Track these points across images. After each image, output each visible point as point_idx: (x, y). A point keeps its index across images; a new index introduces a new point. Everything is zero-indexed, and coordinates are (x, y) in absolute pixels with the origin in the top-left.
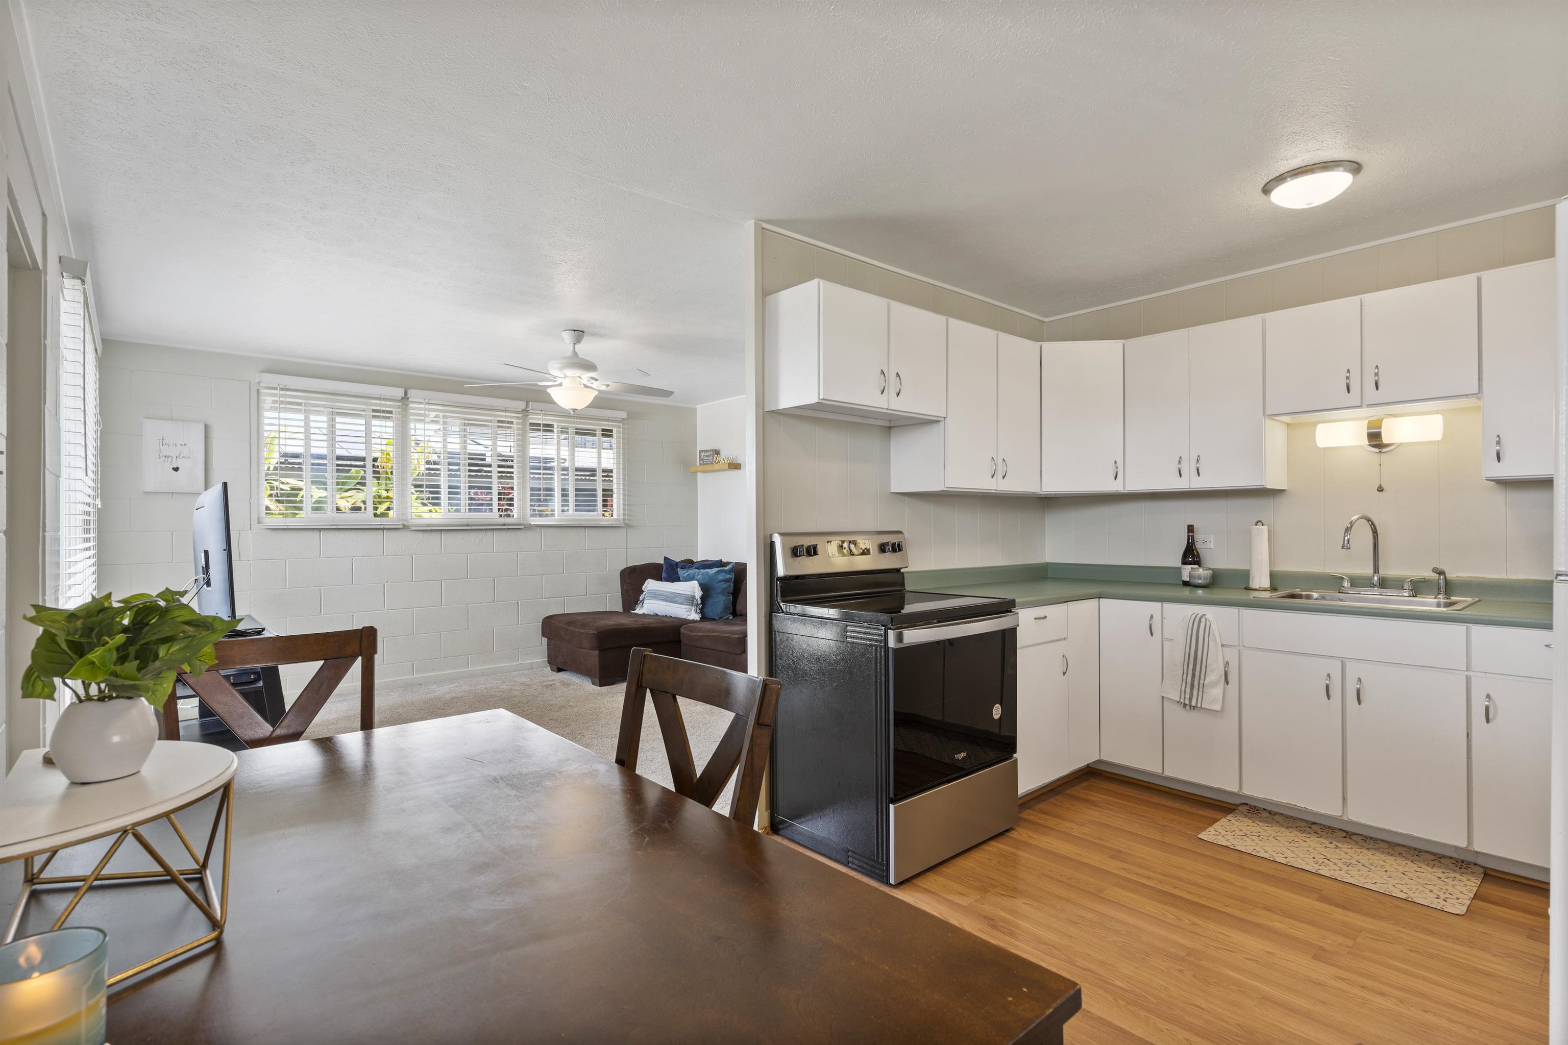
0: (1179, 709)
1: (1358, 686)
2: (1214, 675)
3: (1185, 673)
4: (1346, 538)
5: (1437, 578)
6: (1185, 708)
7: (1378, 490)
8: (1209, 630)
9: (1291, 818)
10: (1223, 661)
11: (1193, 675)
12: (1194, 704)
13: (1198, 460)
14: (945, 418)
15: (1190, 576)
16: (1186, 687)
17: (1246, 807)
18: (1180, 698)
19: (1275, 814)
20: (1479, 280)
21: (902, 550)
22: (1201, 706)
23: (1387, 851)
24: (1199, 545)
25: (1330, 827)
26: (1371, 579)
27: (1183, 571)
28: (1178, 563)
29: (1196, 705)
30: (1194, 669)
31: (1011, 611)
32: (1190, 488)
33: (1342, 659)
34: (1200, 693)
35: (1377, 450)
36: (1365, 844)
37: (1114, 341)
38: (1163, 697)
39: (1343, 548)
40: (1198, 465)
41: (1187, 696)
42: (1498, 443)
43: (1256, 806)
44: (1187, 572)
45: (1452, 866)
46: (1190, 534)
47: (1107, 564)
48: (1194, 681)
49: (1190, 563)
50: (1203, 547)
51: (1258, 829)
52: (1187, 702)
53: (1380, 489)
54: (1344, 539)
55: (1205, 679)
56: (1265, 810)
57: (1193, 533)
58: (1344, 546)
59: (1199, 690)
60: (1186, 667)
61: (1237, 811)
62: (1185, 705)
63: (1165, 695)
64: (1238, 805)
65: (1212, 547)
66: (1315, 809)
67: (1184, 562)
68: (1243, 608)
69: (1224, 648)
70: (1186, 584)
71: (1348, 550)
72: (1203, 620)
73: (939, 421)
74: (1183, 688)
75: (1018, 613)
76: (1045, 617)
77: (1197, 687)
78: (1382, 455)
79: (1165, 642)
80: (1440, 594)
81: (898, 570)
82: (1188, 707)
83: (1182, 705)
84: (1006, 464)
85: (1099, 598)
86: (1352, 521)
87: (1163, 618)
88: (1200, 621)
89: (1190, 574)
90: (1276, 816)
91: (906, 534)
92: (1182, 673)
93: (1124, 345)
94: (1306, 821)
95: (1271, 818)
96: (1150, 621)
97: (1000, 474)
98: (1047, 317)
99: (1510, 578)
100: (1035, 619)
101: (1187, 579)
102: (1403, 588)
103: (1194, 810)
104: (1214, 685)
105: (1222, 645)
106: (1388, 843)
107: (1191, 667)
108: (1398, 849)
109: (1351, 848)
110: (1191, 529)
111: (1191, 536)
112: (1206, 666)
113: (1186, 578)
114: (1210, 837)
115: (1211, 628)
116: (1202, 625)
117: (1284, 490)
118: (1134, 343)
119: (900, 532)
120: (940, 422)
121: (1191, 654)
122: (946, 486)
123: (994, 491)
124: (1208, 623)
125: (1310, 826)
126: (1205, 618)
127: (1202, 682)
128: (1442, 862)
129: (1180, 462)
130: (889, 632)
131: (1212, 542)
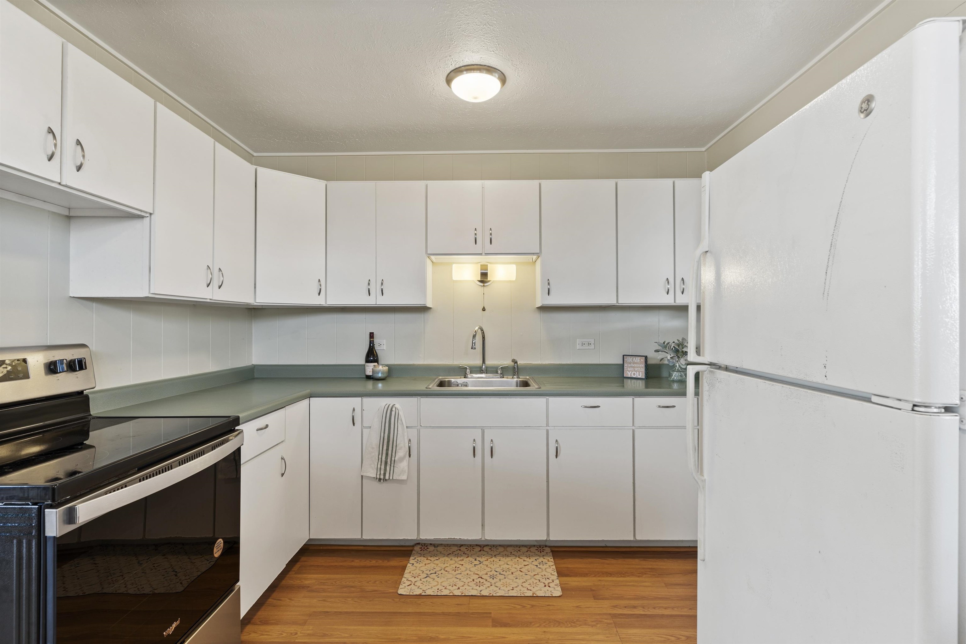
0: (376, 483)
1: (492, 445)
2: (401, 453)
3: (380, 453)
4: (474, 342)
5: (513, 365)
6: (380, 481)
7: (483, 310)
8: (398, 417)
9: (447, 546)
10: (408, 438)
11: (387, 454)
12: (387, 477)
13: (382, 284)
14: (151, 214)
15: (373, 371)
16: (381, 465)
17: (419, 546)
18: (377, 475)
19: (438, 546)
20: (540, 184)
21: (86, 368)
22: (393, 478)
23: (504, 553)
24: (377, 348)
25: (470, 545)
26: (481, 367)
27: (367, 368)
28: (362, 361)
29: (389, 478)
30: (387, 450)
31: (234, 431)
32: (376, 304)
33: (481, 427)
34: (392, 468)
35: (482, 284)
36: (492, 553)
37: (319, 180)
38: (362, 476)
39: (472, 349)
40: (382, 287)
41: (382, 472)
42: (549, 284)
43: (425, 544)
44: (370, 369)
45: (537, 552)
46: (372, 339)
47: (306, 364)
48: (387, 459)
49: (372, 362)
50: (379, 348)
51: (433, 565)
52: (382, 477)
54: (473, 342)
55: (395, 456)
56: (431, 544)
57: (374, 338)
58: (473, 348)
59: (391, 465)
60: (381, 449)
61: (413, 552)
62: (380, 479)
63: (364, 474)
64: (413, 546)
65: (385, 349)
66: (466, 538)
67: (368, 361)
68: (420, 397)
69: (408, 429)
70: (369, 378)
71: (475, 350)
72: (394, 409)
73: (143, 217)
74: (379, 466)
75: (242, 431)
76: (267, 426)
77: (390, 464)
78: (485, 287)
79: (364, 430)
80: (515, 375)
81: (82, 392)
82: (382, 481)
83: (378, 480)
84: (222, 274)
85: (310, 397)
86: (476, 331)
87: (362, 410)
88: (391, 410)
89: (373, 369)
90: (438, 547)
91: (93, 347)
92: (378, 454)
93: (326, 185)
95: (435, 551)
96: (353, 413)
97: (215, 284)
98: (255, 152)
99: (543, 363)
100: (257, 430)
101: (371, 374)
102: (497, 373)
103: (386, 563)
104: (402, 460)
105: (407, 427)
106: (503, 547)
107: (385, 448)
108: (510, 549)
109: (487, 560)
110: (372, 335)
111: (372, 341)
112: (396, 446)
113: (369, 372)
114: (406, 590)
115: (399, 415)
116: (393, 413)
117: (431, 308)
118: (334, 185)
119: (83, 346)
120: (145, 219)
121: (385, 438)
122: (151, 292)
123: (209, 301)
124: (397, 411)
125: (459, 549)
126: (395, 407)
127: (393, 459)
128: (532, 551)
129: (369, 284)
130: (46, 513)
131: (385, 345)
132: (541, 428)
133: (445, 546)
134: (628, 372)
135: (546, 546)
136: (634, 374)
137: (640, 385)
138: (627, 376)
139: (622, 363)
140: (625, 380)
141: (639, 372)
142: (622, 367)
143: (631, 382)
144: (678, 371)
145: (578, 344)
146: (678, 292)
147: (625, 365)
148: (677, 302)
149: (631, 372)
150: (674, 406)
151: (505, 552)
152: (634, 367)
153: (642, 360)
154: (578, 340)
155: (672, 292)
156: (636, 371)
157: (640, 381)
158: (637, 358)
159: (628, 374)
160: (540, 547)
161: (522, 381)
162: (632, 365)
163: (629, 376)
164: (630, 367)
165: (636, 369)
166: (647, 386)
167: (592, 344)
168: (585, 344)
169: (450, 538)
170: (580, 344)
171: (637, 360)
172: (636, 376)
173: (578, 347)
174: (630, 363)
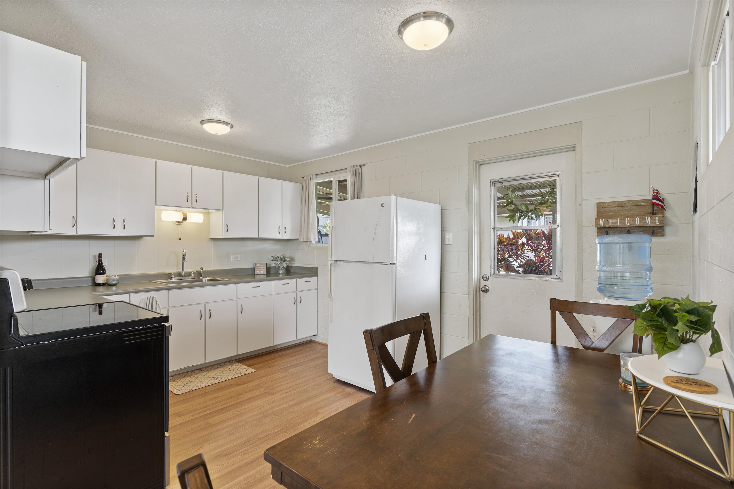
1: (210, 312)
5: (202, 271)
8: (157, 303)
9: (180, 374)
13: (124, 221)
20: (223, 173)
26: (181, 273)
27: (98, 278)
32: (119, 235)
33: (204, 303)
35: (178, 224)
40: (124, 224)
42: (227, 226)
44: (102, 278)
45: (229, 364)
49: (100, 274)
53: (180, 239)
65: (106, 265)
66: (196, 364)
78: (181, 225)
80: (201, 277)
90: (174, 376)
94: (185, 373)
102: (191, 276)
105: (162, 308)
106: (211, 366)
109: (208, 372)
110: (100, 255)
111: (100, 258)
114: (179, 392)
125: (188, 373)
126: (154, 297)
128: (227, 364)
129: (114, 221)
131: (107, 262)
132: (233, 300)
133: (178, 375)
134: (257, 271)
135: (232, 360)
136: (261, 272)
137: (264, 276)
138: (257, 273)
139: (254, 267)
140: (256, 276)
141: (263, 271)
142: (254, 269)
143: (259, 276)
144: (282, 269)
145: (232, 258)
146: (283, 233)
147: (256, 268)
148: (283, 237)
149: (259, 271)
150: (288, 284)
151: (214, 368)
152: (260, 269)
153: (265, 265)
154: (232, 256)
155: (281, 233)
156: (262, 271)
157: (264, 275)
158: (262, 264)
159: (257, 272)
160: (230, 361)
161: (210, 279)
162: (260, 268)
163: (258, 273)
164: (258, 269)
165: (262, 270)
166: (267, 277)
167: (239, 258)
168: (236, 258)
169: (187, 367)
170: (233, 258)
171: (263, 265)
172: (262, 273)
173: (232, 259)
174: (259, 267)
